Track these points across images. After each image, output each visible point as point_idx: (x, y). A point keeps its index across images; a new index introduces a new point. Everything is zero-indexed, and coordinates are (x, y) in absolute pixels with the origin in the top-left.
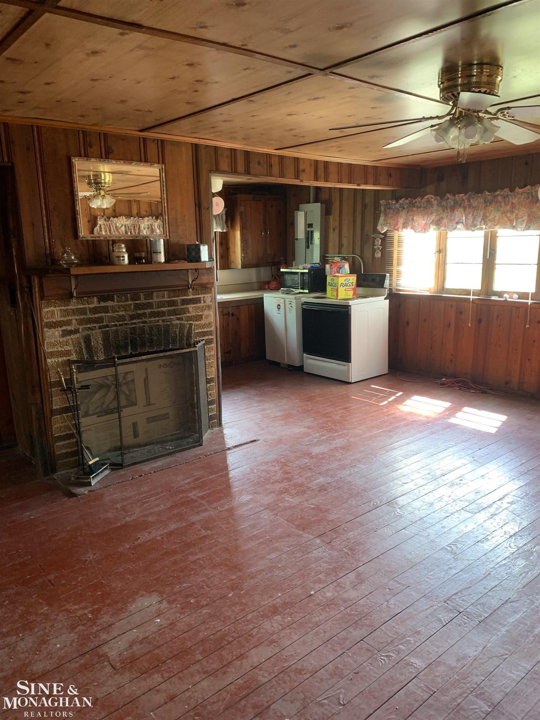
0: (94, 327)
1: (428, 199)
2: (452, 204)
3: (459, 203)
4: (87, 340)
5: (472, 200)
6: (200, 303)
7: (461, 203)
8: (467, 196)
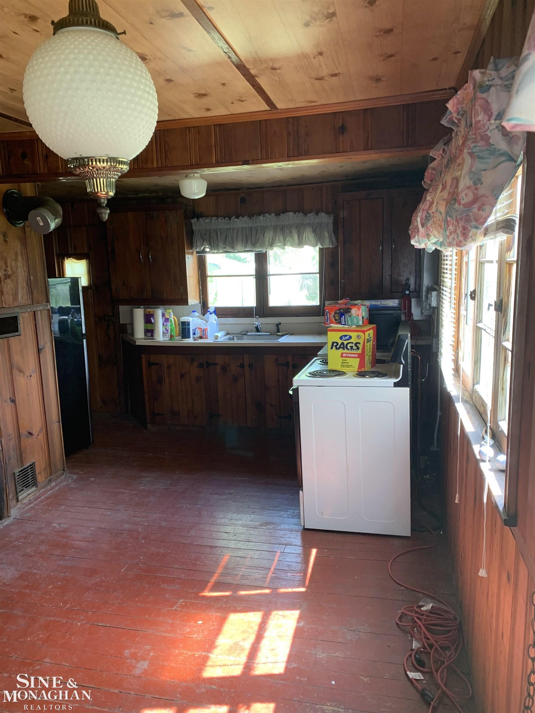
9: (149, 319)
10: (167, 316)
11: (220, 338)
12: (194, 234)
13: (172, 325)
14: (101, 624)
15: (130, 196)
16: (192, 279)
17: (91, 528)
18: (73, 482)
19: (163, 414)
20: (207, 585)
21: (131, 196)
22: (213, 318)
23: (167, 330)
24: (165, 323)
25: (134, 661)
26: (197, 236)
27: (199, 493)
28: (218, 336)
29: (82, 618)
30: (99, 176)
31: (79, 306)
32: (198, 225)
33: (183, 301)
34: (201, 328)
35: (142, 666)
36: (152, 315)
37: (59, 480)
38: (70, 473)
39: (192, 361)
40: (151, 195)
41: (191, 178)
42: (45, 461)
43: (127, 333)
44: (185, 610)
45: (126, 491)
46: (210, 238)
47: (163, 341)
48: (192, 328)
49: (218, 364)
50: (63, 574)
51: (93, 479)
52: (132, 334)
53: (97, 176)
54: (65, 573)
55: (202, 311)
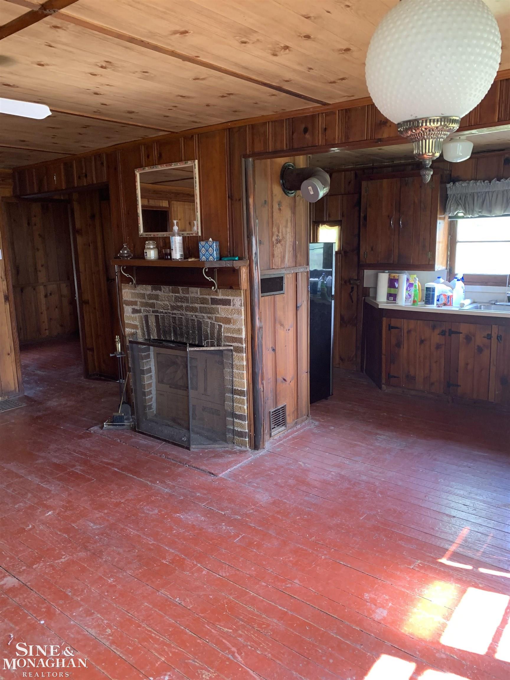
0: (149, 310)
4: (146, 317)
6: (230, 305)
9: (392, 283)
10: (411, 281)
11: (466, 306)
12: (448, 199)
13: (415, 291)
14: (342, 563)
15: (385, 164)
16: (441, 245)
17: (332, 473)
18: (315, 428)
19: (398, 377)
20: (445, 553)
21: (387, 163)
22: (460, 285)
23: (410, 296)
24: (409, 288)
25: (373, 606)
26: (451, 201)
27: (435, 460)
28: (464, 304)
29: (325, 552)
30: (429, 137)
31: (331, 270)
32: (452, 189)
33: (430, 266)
34: (446, 295)
35: (381, 612)
36: (397, 280)
37: (304, 424)
38: (312, 419)
39: (434, 328)
40: (407, 161)
41: (457, 141)
42: (293, 406)
43: (369, 296)
44: (422, 571)
45: (363, 445)
46: (465, 203)
47: (405, 305)
48: (436, 294)
49: (462, 333)
50: (309, 509)
51: (332, 428)
52: (375, 298)
53: (427, 137)
54: (310, 508)
55: (448, 278)
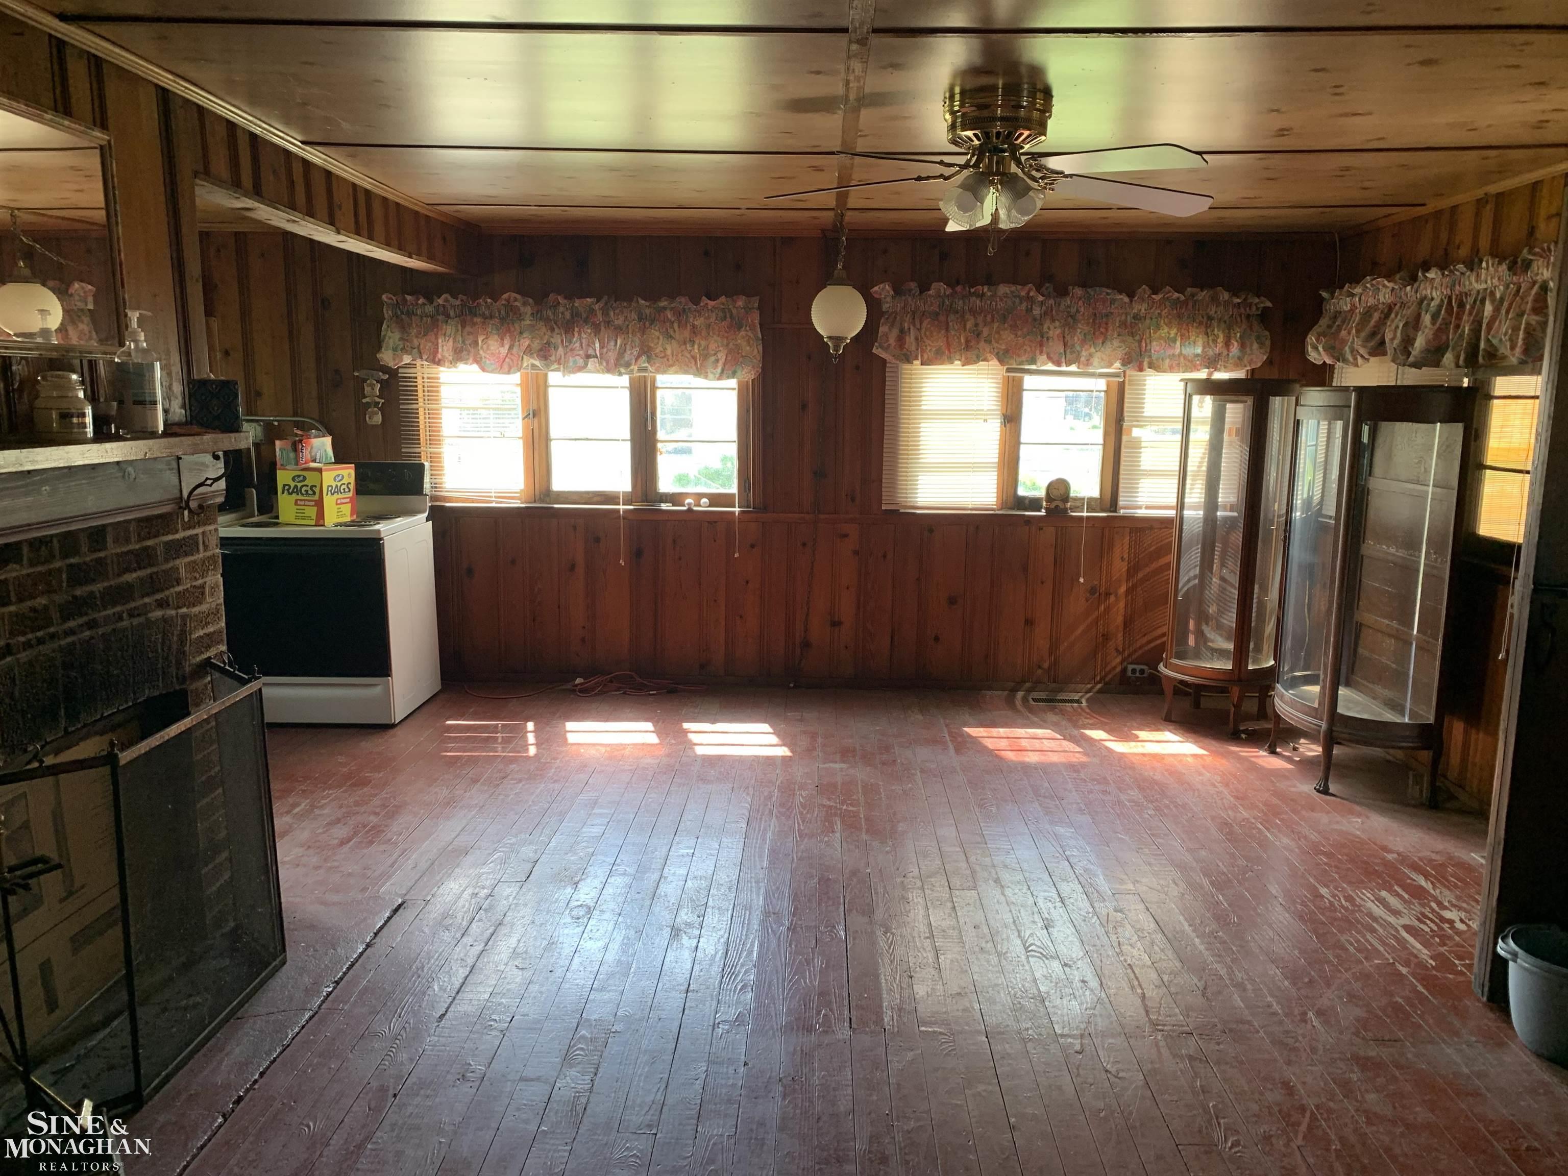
1: (508, 301)
2: (568, 315)
3: (584, 316)
5: (612, 313)
6: (198, 550)
7: (587, 317)
8: (601, 304)
